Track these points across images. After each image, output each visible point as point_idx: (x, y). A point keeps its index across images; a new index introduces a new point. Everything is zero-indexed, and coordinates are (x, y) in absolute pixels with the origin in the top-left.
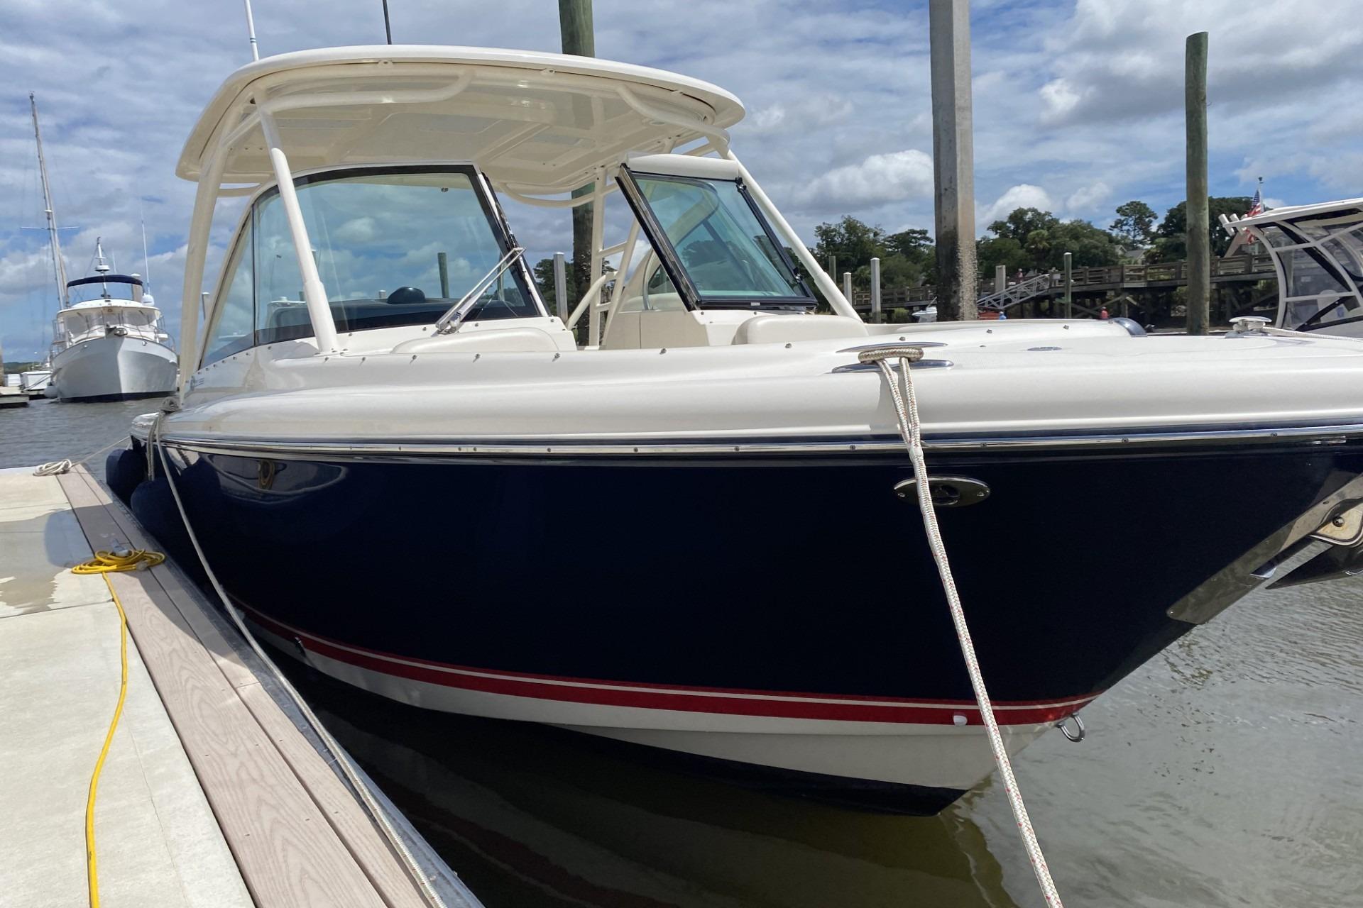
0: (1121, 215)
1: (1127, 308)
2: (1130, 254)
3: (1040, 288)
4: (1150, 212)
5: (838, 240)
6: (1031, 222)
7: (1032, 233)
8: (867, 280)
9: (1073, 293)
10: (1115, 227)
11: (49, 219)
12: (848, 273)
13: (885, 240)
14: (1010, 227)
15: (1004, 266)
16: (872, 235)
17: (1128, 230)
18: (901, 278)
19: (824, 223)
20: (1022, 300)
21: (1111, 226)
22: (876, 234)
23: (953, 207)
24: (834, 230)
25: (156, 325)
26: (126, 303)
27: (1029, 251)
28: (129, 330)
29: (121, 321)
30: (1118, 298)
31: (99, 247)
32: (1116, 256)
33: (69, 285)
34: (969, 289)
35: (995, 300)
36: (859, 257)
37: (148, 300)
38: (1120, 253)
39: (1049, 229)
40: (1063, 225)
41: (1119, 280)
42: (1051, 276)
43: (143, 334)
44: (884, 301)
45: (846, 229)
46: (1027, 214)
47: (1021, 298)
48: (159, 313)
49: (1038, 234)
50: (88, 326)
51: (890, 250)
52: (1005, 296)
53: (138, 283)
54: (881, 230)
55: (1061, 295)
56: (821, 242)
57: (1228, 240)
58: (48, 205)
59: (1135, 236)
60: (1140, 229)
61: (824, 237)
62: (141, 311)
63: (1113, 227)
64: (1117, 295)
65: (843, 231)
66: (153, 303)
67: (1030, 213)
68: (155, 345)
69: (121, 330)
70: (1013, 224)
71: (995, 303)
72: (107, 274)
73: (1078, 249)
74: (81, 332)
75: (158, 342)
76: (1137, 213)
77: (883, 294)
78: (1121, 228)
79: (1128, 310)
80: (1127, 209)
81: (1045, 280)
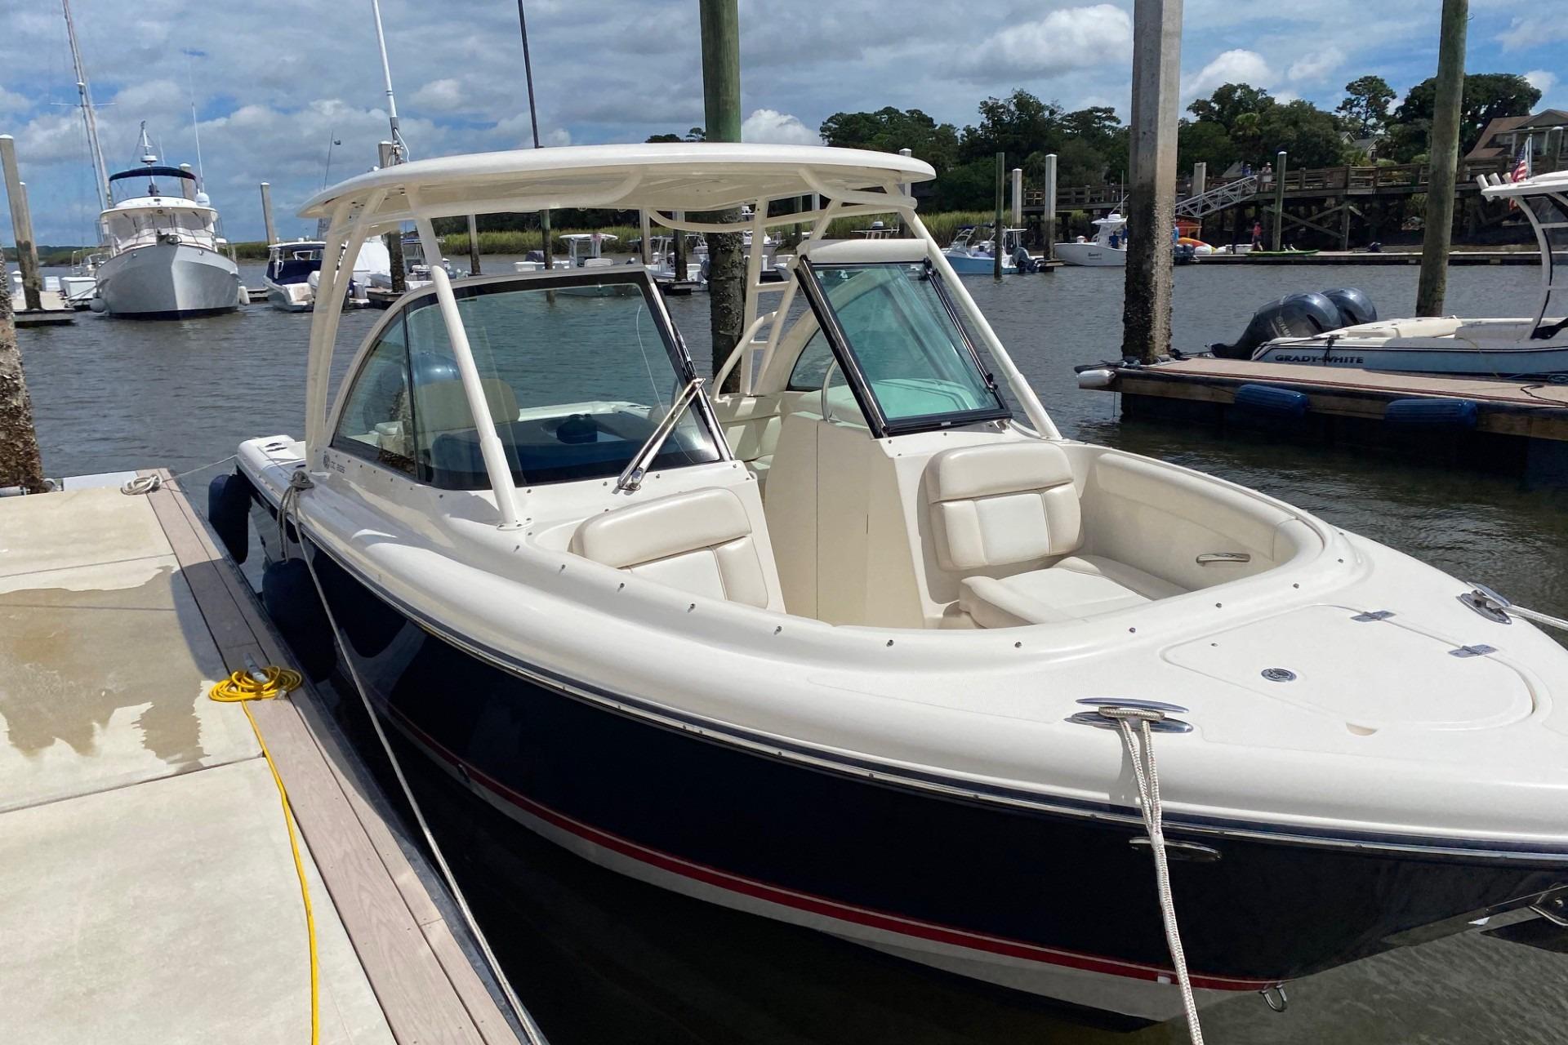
0: (1352, 93)
1: (1349, 218)
2: (1358, 143)
3: (1247, 192)
4: (1387, 91)
5: (1006, 118)
6: (1240, 100)
7: (1240, 116)
8: (1039, 170)
9: (1284, 199)
10: (1344, 108)
11: (81, 93)
12: (1018, 170)
13: (1063, 119)
14: (1214, 108)
15: (1205, 164)
16: (1047, 113)
17: (1359, 113)
18: (1080, 168)
19: (990, 98)
20: (1223, 207)
21: (1338, 108)
22: (1052, 112)
23: (1151, 156)
24: (1002, 106)
25: (213, 231)
26: (178, 203)
27: (1235, 138)
28: (183, 235)
29: (173, 224)
30: (1340, 208)
31: (145, 133)
32: (1339, 145)
33: (111, 179)
34: (1165, 253)
35: (1191, 206)
36: (1030, 140)
37: (202, 200)
38: (1346, 141)
39: (1262, 111)
40: (1280, 107)
41: (1342, 185)
42: (1260, 178)
43: (200, 240)
44: (1059, 202)
45: (1016, 105)
46: (1236, 92)
47: (1222, 204)
48: (216, 214)
49: (1247, 118)
50: (136, 230)
51: (1068, 131)
52: (1204, 201)
53: (191, 177)
54: (1059, 107)
55: (1270, 202)
56: (986, 122)
57: (1481, 128)
58: (80, 77)
59: (1366, 120)
60: (1373, 111)
61: (990, 114)
62: (195, 212)
63: (1339, 109)
64: (1338, 204)
65: (1012, 108)
66: (209, 203)
67: (1239, 90)
68: (213, 254)
69: (175, 237)
70: (1218, 104)
71: (1190, 210)
72: (154, 165)
73: (1295, 137)
74: (129, 236)
75: (216, 251)
76: (1372, 90)
77: (1058, 194)
78: (1351, 109)
79: (1351, 221)
80: (1359, 86)
81: (1253, 182)
